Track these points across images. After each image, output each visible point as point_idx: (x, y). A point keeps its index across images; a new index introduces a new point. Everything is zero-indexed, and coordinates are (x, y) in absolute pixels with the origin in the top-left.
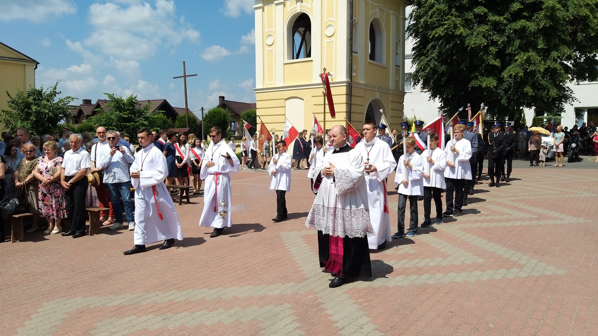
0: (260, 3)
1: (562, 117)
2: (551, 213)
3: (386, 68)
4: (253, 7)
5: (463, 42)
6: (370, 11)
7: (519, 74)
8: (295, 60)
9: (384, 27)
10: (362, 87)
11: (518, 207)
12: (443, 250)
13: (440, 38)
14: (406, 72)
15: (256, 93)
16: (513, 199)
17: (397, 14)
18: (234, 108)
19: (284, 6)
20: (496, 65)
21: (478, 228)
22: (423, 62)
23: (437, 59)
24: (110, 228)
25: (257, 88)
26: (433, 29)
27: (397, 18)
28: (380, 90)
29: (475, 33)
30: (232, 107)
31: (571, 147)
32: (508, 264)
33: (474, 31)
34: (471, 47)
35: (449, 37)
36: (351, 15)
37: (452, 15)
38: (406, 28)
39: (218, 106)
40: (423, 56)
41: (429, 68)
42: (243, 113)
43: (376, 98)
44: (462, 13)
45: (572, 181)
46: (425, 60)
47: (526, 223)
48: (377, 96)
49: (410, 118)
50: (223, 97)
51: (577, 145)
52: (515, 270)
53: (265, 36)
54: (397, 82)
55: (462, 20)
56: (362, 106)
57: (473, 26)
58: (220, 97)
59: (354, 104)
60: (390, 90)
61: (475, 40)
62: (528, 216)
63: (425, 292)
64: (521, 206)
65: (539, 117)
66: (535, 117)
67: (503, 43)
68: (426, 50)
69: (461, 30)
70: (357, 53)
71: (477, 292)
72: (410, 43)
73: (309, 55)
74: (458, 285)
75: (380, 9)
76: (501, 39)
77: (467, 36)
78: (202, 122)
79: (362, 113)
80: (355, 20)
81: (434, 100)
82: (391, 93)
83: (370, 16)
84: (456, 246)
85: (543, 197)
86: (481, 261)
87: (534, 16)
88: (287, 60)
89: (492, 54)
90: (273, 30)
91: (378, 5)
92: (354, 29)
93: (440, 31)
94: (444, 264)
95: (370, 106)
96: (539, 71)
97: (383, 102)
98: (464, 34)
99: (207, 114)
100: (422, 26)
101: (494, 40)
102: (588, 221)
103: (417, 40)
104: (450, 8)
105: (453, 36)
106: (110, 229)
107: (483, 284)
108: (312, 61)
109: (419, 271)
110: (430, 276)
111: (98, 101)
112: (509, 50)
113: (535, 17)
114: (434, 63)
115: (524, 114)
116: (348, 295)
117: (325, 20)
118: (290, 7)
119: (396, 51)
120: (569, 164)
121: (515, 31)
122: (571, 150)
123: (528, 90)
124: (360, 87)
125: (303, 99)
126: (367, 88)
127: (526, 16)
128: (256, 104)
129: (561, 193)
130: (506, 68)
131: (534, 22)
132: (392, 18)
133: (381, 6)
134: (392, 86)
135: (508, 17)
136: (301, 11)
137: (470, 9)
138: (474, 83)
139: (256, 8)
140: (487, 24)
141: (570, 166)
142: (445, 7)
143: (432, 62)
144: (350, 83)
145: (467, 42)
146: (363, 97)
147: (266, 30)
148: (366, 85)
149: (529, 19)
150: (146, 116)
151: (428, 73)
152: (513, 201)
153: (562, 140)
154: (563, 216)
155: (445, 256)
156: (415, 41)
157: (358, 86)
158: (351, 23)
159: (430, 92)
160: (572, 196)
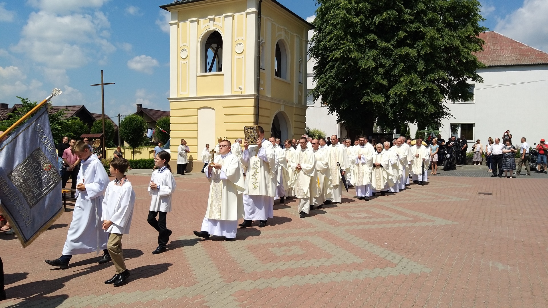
0: (175, 20)
1: (440, 131)
2: (425, 216)
3: (290, 84)
4: (169, 23)
5: (356, 63)
6: (276, 33)
7: (403, 93)
8: (208, 73)
9: (288, 47)
10: (269, 100)
11: (398, 210)
12: (328, 251)
13: (337, 60)
14: (308, 89)
15: (170, 102)
16: (395, 202)
17: (300, 36)
18: (151, 116)
19: (198, 23)
20: (384, 84)
21: (361, 229)
22: (323, 80)
23: (334, 78)
24: (7, 232)
25: (171, 97)
26: (331, 51)
27: (301, 40)
28: (285, 104)
29: (367, 57)
30: (149, 114)
31: (446, 157)
32: (383, 263)
33: (365, 55)
34: (363, 68)
35: (344, 59)
36: (259, 35)
37: (347, 40)
38: (308, 50)
39: (135, 114)
40: (323, 75)
41: (328, 85)
42: (159, 120)
43: (281, 110)
44: (355, 38)
45: (446, 187)
46: (324, 78)
47: (403, 225)
48: (282, 109)
49: (312, 129)
50: (141, 105)
51: (451, 156)
52: (388, 269)
53: (180, 50)
54: (300, 97)
55: (356, 45)
56: (269, 117)
57: (365, 50)
58: (137, 105)
59: (261, 116)
60: (294, 104)
61: (366, 63)
62: (406, 218)
63: (306, 292)
64: (400, 209)
65: (421, 131)
66: (417, 131)
67: (390, 65)
68: (325, 70)
69: (355, 54)
70: (264, 70)
71: (353, 291)
72: (312, 63)
73: (220, 69)
74: (337, 284)
75: (286, 32)
76: (388, 63)
77: (360, 59)
78: (119, 128)
79: (269, 124)
80: (262, 40)
81: (332, 115)
82: (295, 106)
83: (276, 37)
84: (340, 246)
85: (420, 201)
86: (360, 261)
87: (415, 44)
88: (200, 72)
89: (381, 74)
90: (187, 44)
91: (284, 28)
92: (261, 48)
93: (336, 54)
94: (327, 264)
95: (276, 118)
96: (420, 91)
97: (287, 114)
98: (358, 57)
99: (124, 121)
100: (321, 49)
101: (382, 63)
102: (456, 223)
103: (317, 60)
104: (346, 34)
105: (348, 59)
106: (6, 234)
107: (358, 283)
108: (223, 75)
109: (304, 272)
110: (313, 276)
111: (15, 106)
112: (395, 72)
113: (417, 45)
114: (332, 81)
115: (409, 128)
116: (234, 298)
117: (236, 39)
118: (203, 24)
119: (299, 70)
120: (445, 172)
121: (400, 56)
122: (446, 159)
123: (411, 106)
124: (267, 100)
125: (214, 109)
126: (273, 102)
127: (409, 43)
128: (170, 112)
129: (434, 197)
130: (392, 87)
131: (416, 49)
132: (296, 40)
133: (286, 28)
134: (295, 100)
135: (394, 43)
136: (214, 29)
137: (362, 36)
138: (366, 99)
139: (171, 24)
140: (377, 49)
141: (445, 174)
142: (342, 33)
143: (330, 79)
144: (257, 96)
145: (360, 64)
146: (269, 109)
147: (181, 45)
148: (272, 99)
149: (411, 46)
150: (59, 121)
151: (327, 89)
152: (394, 204)
153: (436, 151)
154: (435, 219)
155: (329, 256)
156: (315, 62)
157: (265, 99)
158: (259, 42)
159: (329, 107)
160: (444, 200)
